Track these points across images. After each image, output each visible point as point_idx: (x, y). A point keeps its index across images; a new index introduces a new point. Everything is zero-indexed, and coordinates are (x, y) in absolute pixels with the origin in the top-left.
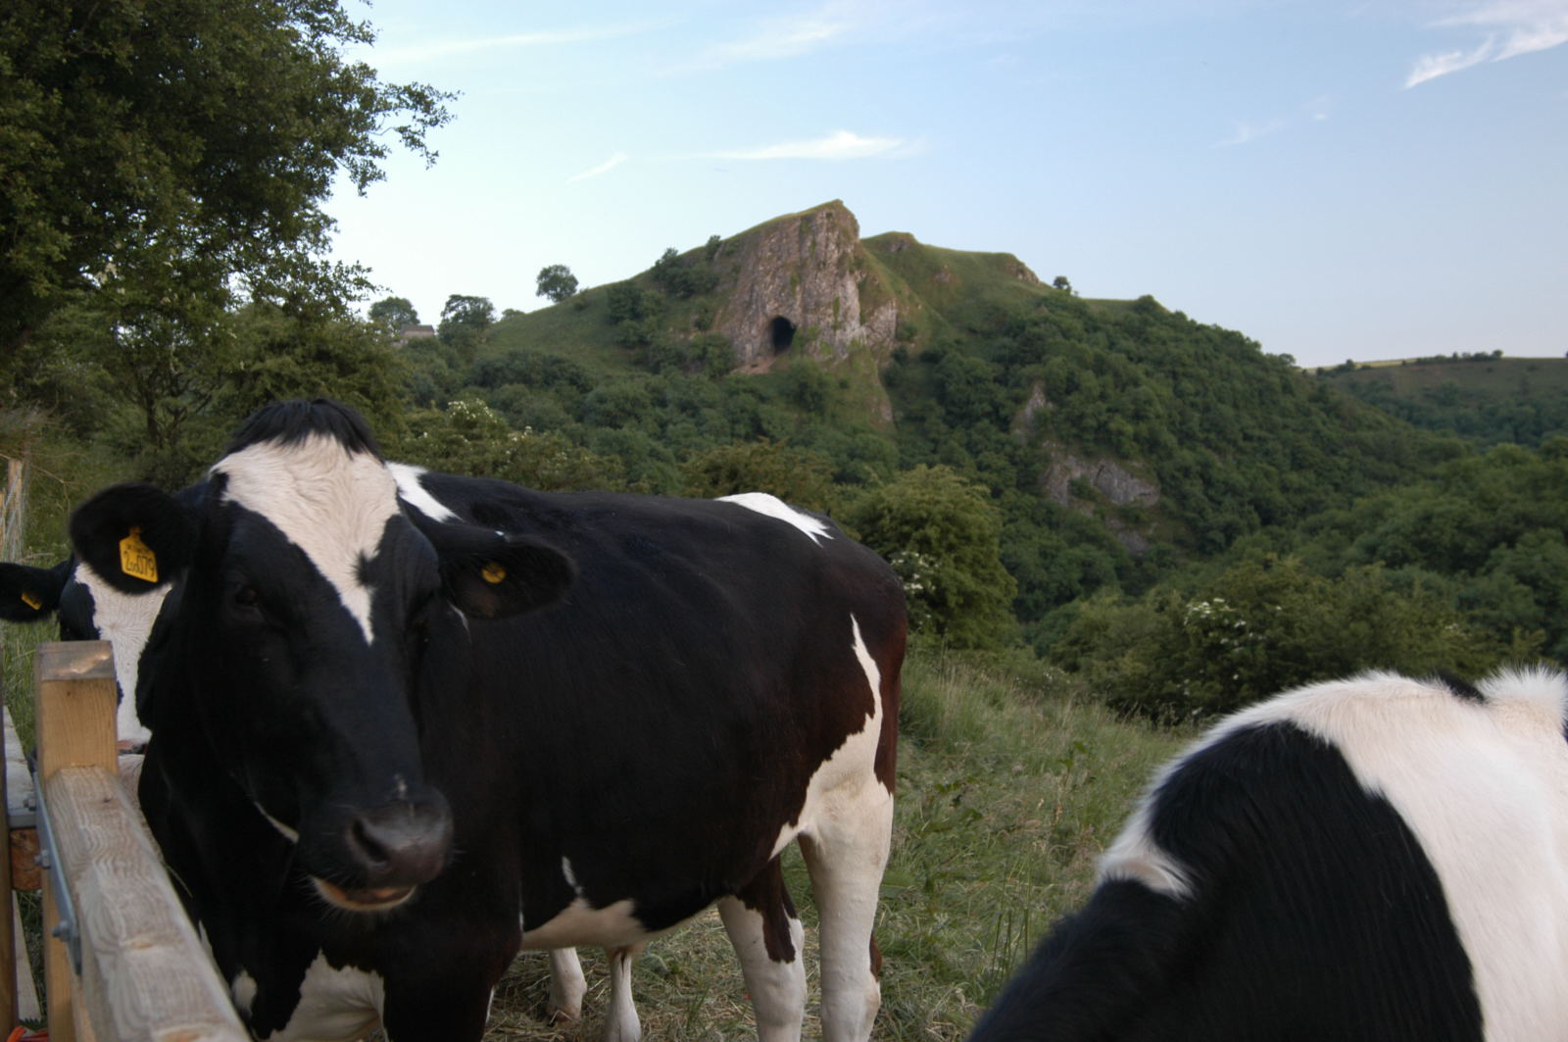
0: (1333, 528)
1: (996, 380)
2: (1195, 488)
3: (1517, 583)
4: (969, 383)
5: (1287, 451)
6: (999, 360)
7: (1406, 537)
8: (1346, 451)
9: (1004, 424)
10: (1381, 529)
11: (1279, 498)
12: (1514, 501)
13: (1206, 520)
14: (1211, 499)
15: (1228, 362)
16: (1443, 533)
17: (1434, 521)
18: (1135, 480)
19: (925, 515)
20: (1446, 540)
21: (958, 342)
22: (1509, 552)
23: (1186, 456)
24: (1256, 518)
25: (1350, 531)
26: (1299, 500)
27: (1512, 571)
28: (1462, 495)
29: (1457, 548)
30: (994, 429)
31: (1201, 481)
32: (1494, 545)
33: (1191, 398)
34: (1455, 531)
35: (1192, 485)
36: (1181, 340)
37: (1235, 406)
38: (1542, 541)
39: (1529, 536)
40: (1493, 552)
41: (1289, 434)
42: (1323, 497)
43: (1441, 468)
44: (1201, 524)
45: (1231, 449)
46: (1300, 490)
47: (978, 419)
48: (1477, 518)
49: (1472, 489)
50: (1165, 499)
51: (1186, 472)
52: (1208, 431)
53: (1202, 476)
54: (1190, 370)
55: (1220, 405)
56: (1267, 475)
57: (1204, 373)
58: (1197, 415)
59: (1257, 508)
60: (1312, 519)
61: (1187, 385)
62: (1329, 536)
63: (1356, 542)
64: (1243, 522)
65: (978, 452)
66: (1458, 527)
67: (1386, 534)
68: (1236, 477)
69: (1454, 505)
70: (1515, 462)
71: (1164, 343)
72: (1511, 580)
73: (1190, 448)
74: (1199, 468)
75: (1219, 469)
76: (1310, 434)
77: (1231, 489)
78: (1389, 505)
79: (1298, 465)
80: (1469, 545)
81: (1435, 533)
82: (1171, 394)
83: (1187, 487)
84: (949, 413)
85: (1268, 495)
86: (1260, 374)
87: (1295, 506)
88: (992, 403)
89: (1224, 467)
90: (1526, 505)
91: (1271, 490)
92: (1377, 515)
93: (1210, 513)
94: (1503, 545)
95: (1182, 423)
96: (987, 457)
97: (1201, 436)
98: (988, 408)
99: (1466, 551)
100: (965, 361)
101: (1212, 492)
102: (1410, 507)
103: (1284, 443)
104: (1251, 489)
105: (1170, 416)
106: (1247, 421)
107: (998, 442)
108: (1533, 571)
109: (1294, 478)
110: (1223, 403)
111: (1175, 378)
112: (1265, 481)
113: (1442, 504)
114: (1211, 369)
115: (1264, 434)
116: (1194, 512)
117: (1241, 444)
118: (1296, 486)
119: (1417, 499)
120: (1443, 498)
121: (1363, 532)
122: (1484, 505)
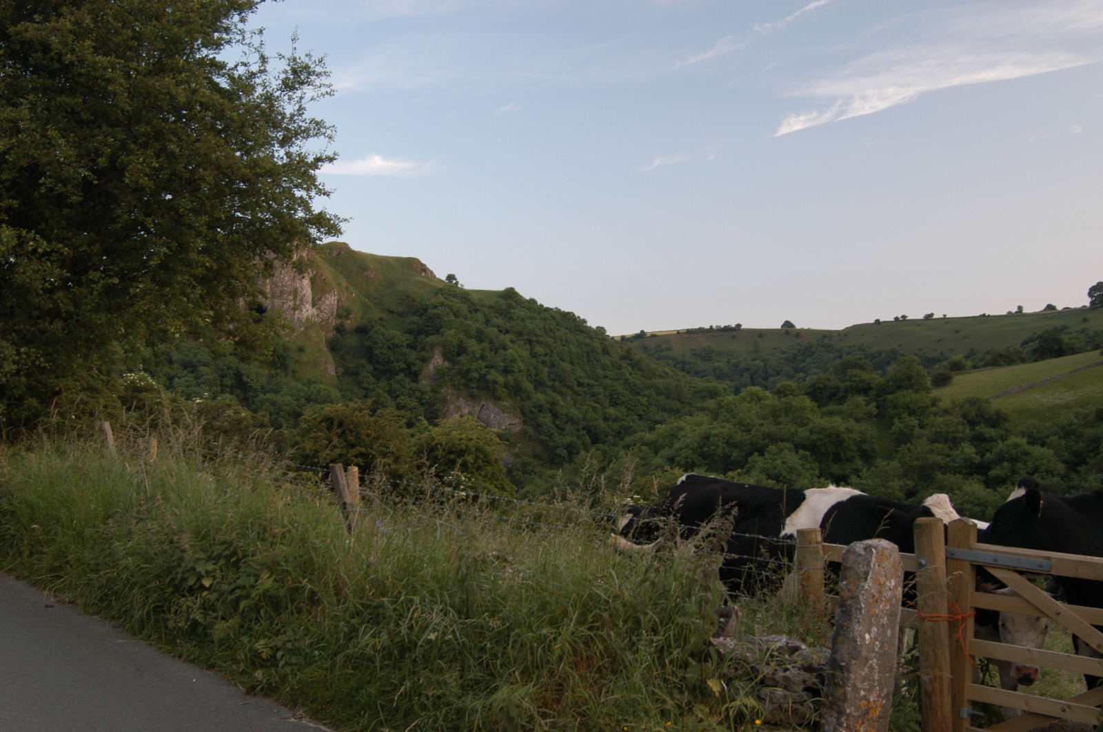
0: (642, 445)
1: (408, 346)
2: (546, 419)
3: (767, 479)
4: (389, 348)
5: (607, 393)
6: (410, 332)
7: (694, 450)
8: (646, 393)
9: (415, 377)
10: (677, 446)
11: (602, 425)
12: (762, 425)
13: (555, 441)
14: (557, 426)
15: (566, 333)
16: (717, 447)
17: (712, 439)
18: (506, 415)
19: (464, 448)
20: (720, 451)
21: (381, 319)
22: (760, 458)
23: (540, 397)
24: (588, 439)
25: (656, 448)
26: (616, 426)
27: (763, 471)
28: (728, 421)
29: (727, 456)
30: (407, 380)
31: (550, 415)
32: (750, 454)
33: (542, 358)
34: (725, 445)
35: (544, 417)
36: (534, 318)
37: (572, 363)
38: (781, 450)
39: (772, 448)
40: (750, 459)
41: (607, 381)
42: (631, 424)
43: (711, 403)
44: (552, 444)
45: (569, 392)
46: (616, 420)
47: (396, 374)
48: (739, 437)
49: (735, 418)
50: (526, 427)
51: (540, 408)
52: (553, 380)
53: (551, 411)
54: (541, 339)
55: (561, 362)
56: (594, 409)
57: (550, 340)
58: (546, 369)
59: (589, 432)
60: (628, 439)
61: (539, 349)
62: (640, 450)
63: (660, 454)
64: (579, 442)
65: (398, 396)
66: (726, 443)
67: (681, 449)
68: (574, 412)
69: (723, 428)
70: (759, 399)
71: (523, 320)
72: (763, 477)
73: (541, 392)
74: (548, 406)
75: (562, 406)
76: (622, 381)
77: (570, 420)
78: (682, 429)
79: (614, 403)
80: (734, 454)
81: (712, 447)
82: (529, 355)
83: (541, 419)
84: (375, 369)
85: (595, 423)
86: (587, 341)
87: (613, 430)
88: (405, 362)
89: (565, 405)
90: (770, 428)
91: (597, 420)
92: (674, 436)
93: (557, 437)
94: (756, 454)
95: (536, 375)
96: (404, 400)
97: (550, 384)
98: (403, 366)
99: (732, 458)
100: (387, 332)
101: (558, 422)
102: (695, 430)
103: (605, 388)
104: (584, 419)
105: (528, 370)
106: (580, 373)
107: (410, 389)
108: (776, 471)
109: (612, 411)
110: (563, 361)
111: (530, 345)
112: (593, 414)
113: (715, 428)
114: (554, 338)
115: (591, 382)
116: (546, 436)
117: (576, 388)
118: (613, 417)
119: (699, 425)
120: (715, 424)
121: (664, 448)
122: (743, 428)
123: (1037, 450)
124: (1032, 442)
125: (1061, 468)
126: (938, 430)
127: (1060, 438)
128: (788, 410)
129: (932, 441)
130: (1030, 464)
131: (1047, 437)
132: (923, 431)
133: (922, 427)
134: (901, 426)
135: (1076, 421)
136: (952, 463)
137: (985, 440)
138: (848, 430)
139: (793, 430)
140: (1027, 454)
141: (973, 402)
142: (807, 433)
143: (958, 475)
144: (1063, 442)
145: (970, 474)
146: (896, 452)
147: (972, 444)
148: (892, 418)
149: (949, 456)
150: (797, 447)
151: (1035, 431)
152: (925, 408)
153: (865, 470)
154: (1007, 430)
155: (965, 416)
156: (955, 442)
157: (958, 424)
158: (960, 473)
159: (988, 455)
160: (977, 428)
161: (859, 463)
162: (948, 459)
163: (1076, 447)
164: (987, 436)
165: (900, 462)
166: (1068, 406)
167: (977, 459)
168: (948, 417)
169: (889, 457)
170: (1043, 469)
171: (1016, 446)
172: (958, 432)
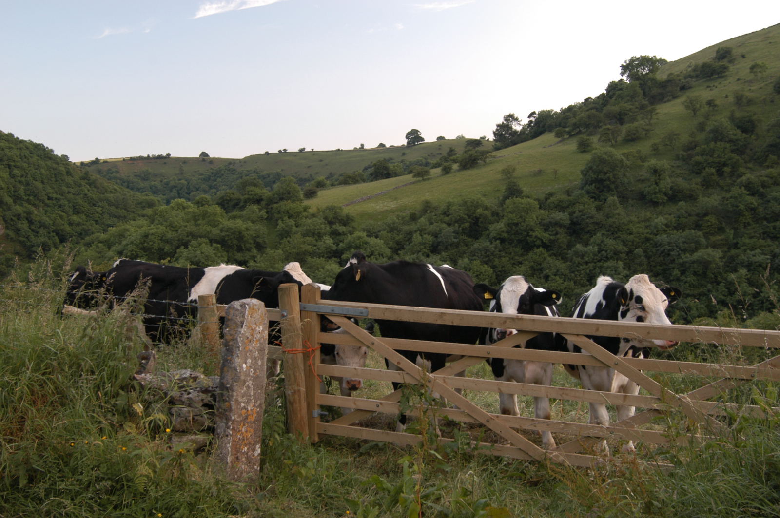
0: (99, 243)
2: (24, 225)
5: (71, 205)
7: (137, 246)
8: (100, 204)
10: (124, 243)
11: (68, 229)
12: (186, 226)
13: (31, 242)
14: (33, 230)
15: (38, 160)
16: (154, 243)
17: (150, 237)
20: (156, 246)
22: (186, 250)
23: (18, 209)
24: (57, 239)
25: (109, 245)
26: (78, 229)
27: (187, 259)
28: (162, 224)
29: (161, 250)
31: (27, 222)
32: (178, 247)
33: (19, 179)
34: (160, 241)
35: (22, 224)
36: (12, 148)
37: (43, 182)
38: (200, 244)
39: (194, 242)
40: (178, 251)
41: (71, 196)
42: (90, 227)
43: (149, 211)
44: (29, 244)
45: (41, 204)
46: (78, 224)
48: (170, 235)
49: (166, 221)
50: (8, 231)
51: (19, 217)
52: (29, 195)
53: (27, 219)
54: (18, 164)
55: (34, 182)
56: (61, 217)
57: (26, 165)
58: (22, 187)
59: (57, 234)
60: (88, 239)
61: (17, 172)
62: (97, 246)
63: (112, 249)
64: (50, 242)
67: (127, 245)
68: (46, 219)
69: (158, 229)
70: (184, 208)
71: (3, 149)
73: (20, 205)
74: (25, 215)
75: (36, 215)
76: (82, 196)
77: (43, 225)
78: (128, 230)
79: (76, 212)
80: (166, 248)
81: (151, 243)
82: (8, 176)
83: (20, 225)
85: (62, 227)
86: (55, 166)
87: (76, 232)
89: (38, 214)
90: (191, 228)
91: (63, 225)
92: (122, 236)
93: (32, 238)
94: (183, 247)
95: (14, 192)
97: (26, 198)
99: (165, 250)
101: (33, 227)
102: (137, 231)
103: (69, 201)
104: (53, 224)
105: (8, 188)
108: (197, 259)
109: (75, 218)
110: (36, 181)
111: (9, 168)
112: (60, 220)
113: (152, 229)
114: (29, 164)
115: (58, 196)
116: (24, 237)
117: (47, 202)
118: (76, 222)
119: (140, 227)
120: (152, 226)
121: (115, 244)
122: (172, 228)
123: (373, 241)
124: (370, 235)
125: (388, 252)
126: (308, 228)
127: (387, 232)
128: (205, 215)
129: (304, 236)
130: (368, 250)
131: (379, 232)
132: (299, 229)
133: (297, 227)
134: (283, 225)
135: (397, 221)
136: (317, 250)
137: (339, 234)
138: (247, 229)
139: (208, 230)
140: (366, 243)
141: (331, 209)
142: (218, 232)
143: (321, 258)
144: (389, 235)
145: (330, 258)
146: (280, 243)
147: (331, 237)
148: (277, 220)
149: (315, 246)
150: (211, 241)
151: (371, 228)
152: (299, 213)
153: (259, 256)
154: (353, 228)
155: (326, 218)
156: (319, 236)
157: (321, 224)
158: (323, 257)
159: (341, 244)
160: (334, 226)
161: (255, 251)
162: (315, 248)
163: (397, 238)
164: (341, 231)
165: (283, 250)
166: (392, 211)
167: (334, 247)
168: (315, 219)
169: (275, 247)
170: (376, 253)
171: (359, 238)
172: (321, 229)
